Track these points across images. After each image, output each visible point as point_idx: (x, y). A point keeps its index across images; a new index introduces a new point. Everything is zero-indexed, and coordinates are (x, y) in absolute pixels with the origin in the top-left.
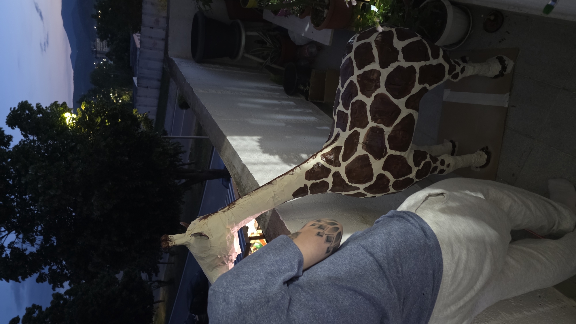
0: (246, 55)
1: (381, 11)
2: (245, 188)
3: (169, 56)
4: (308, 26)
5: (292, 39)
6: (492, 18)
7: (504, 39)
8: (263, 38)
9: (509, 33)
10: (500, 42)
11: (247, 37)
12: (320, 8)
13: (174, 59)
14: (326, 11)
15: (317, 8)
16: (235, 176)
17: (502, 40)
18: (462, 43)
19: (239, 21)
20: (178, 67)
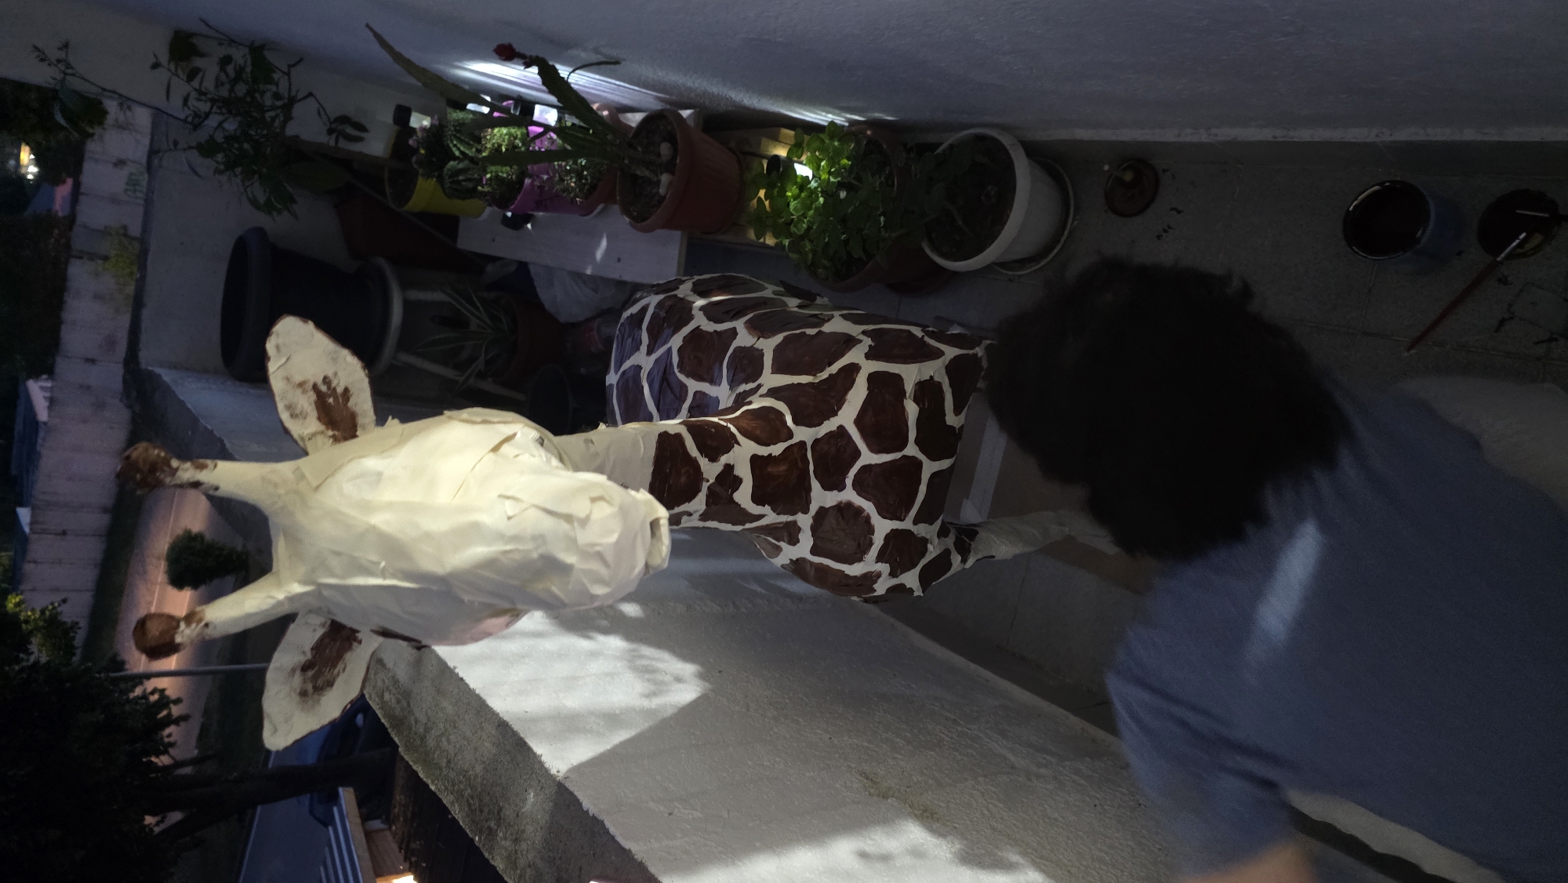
0: (405, 358)
1: (824, 176)
2: (427, 730)
3: (143, 366)
4: (604, 243)
5: (547, 306)
6: (1128, 177)
7: (1169, 227)
8: (458, 306)
9: (1179, 212)
10: (1159, 237)
11: (407, 304)
12: (647, 173)
13: (158, 370)
14: (665, 178)
15: (638, 173)
16: (387, 696)
17: (1165, 231)
18: (1055, 251)
19: (382, 262)
20: (174, 388)
